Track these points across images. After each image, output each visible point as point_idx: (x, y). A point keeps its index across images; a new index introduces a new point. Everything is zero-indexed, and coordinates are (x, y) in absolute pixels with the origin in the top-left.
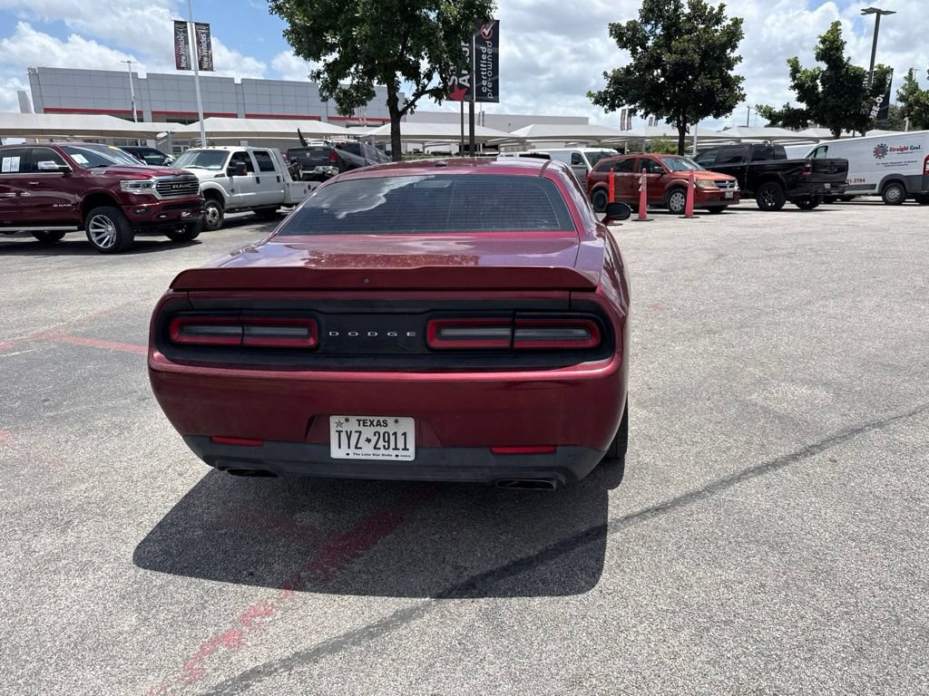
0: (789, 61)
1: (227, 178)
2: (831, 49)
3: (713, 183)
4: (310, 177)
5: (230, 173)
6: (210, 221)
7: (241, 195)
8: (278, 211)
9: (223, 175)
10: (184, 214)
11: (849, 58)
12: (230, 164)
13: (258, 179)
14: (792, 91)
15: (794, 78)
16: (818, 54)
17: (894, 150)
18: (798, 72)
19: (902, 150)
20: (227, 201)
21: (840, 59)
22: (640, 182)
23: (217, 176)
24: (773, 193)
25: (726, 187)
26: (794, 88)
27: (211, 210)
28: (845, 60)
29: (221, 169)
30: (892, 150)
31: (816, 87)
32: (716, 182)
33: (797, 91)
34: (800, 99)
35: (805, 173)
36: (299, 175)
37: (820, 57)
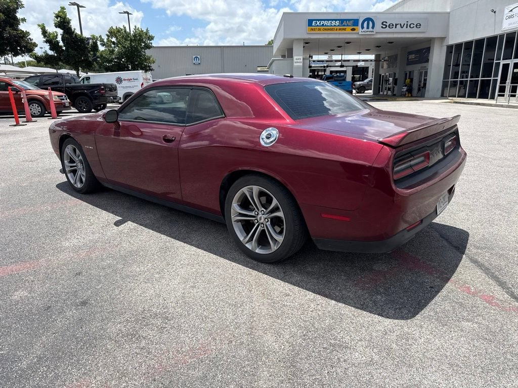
0: (39, 26)
2: (63, 23)
3: (57, 97)
11: (75, 29)
14: (45, 44)
15: (45, 36)
16: (55, 24)
17: (126, 80)
18: (46, 33)
19: (129, 80)
21: (70, 28)
22: (22, 96)
24: (85, 103)
25: (64, 100)
26: (47, 42)
28: (73, 30)
30: (124, 80)
31: (58, 42)
32: (58, 96)
33: (48, 44)
34: (51, 49)
35: (101, 91)
37: (58, 25)
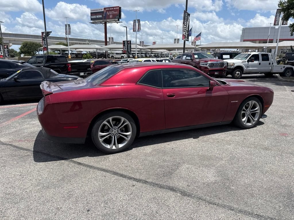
1: (247, 63)
4: (291, 63)
5: (248, 61)
6: (236, 76)
7: (251, 68)
8: (274, 75)
9: (246, 62)
10: (216, 73)
12: (250, 58)
13: (260, 64)
20: (244, 70)
23: (242, 62)
27: (237, 72)
29: (246, 60)
36: (285, 62)
